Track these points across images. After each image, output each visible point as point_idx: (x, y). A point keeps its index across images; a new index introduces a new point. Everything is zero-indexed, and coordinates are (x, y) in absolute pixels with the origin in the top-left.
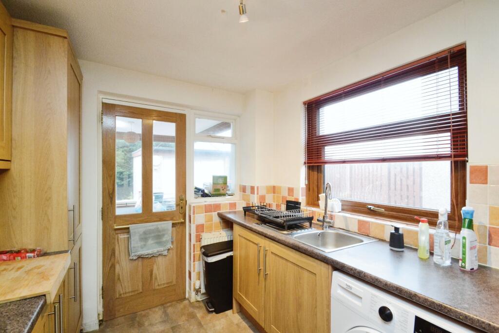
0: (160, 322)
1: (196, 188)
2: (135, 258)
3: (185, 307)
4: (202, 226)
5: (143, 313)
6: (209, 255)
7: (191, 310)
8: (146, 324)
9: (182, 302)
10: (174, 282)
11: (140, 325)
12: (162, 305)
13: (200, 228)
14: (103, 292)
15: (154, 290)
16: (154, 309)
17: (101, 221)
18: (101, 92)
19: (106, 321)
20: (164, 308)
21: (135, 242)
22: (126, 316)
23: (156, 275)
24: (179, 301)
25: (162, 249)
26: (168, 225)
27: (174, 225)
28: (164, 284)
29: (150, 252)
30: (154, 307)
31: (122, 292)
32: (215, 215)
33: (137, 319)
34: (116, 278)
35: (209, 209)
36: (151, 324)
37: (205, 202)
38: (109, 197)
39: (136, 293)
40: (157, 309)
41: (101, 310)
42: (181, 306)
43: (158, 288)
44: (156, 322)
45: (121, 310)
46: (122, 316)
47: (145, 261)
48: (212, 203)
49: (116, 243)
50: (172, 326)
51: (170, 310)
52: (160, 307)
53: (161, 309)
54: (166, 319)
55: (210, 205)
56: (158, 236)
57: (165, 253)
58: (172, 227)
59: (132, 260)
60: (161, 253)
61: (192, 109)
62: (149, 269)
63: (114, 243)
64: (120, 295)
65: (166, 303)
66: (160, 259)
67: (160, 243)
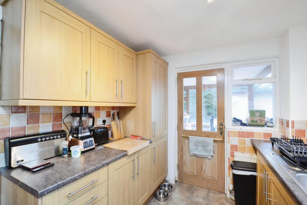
0: (202, 197)
1: (234, 119)
2: (192, 155)
3: (221, 198)
4: (236, 146)
5: (197, 188)
6: (234, 168)
7: (224, 202)
8: (195, 194)
9: (221, 194)
10: (217, 179)
11: (192, 193)
12: (209, 189)
13: (234, 148)
14: (178, 167)
15: (203, 178)
16: (203, 189)
17: (177, 131)
18: (176, 68)
19: (179, 182)
20: (209, 191)
21: (192, 146)
22: (189, 185)
23: (204, 169)
24: (220, 193)
25: (207, 154)
26: (211, 140)
27: (215, 141)
28: (210, 177)
29: (200, 153)
30: (204, 188)
31: (186, 171)
32: (248, 141)
33: (192, 189)
34: (184, 162)
35: (241, 135)
36: (197, 195)
37: (241, 129)
38: (180, 119)
39: (193, 175)
40: (204, 190)
41: (177, 175)
42: (219, 196)
43: (205, 177)
44: (201, 196)
45: (186, 180)
46: (187, 184)
47: (198, 158)
48: (246, 131)
49: (184, 144)
50: (208, 204)
51: (211, 195)
52: (207, 189)
53: (207, 191)
54: (207, 198)
55: (243, 132)
56: (205, 146)
57: (210, 157)
58: (214, 142)
59: (191, 155)
60: (207, 156)
61: (229, 63)
62: (200, 164)
63: (182, 144)
64: (186, 172)
65: (211, 190)
66: (207, 160)
67: (205, 150)
